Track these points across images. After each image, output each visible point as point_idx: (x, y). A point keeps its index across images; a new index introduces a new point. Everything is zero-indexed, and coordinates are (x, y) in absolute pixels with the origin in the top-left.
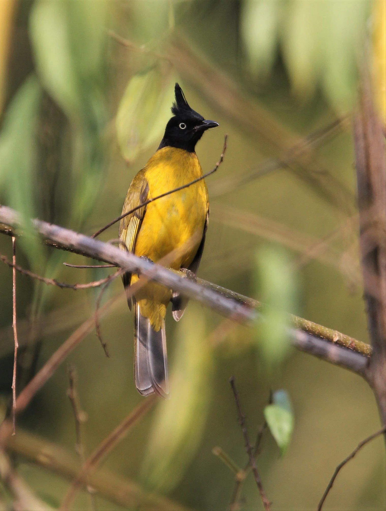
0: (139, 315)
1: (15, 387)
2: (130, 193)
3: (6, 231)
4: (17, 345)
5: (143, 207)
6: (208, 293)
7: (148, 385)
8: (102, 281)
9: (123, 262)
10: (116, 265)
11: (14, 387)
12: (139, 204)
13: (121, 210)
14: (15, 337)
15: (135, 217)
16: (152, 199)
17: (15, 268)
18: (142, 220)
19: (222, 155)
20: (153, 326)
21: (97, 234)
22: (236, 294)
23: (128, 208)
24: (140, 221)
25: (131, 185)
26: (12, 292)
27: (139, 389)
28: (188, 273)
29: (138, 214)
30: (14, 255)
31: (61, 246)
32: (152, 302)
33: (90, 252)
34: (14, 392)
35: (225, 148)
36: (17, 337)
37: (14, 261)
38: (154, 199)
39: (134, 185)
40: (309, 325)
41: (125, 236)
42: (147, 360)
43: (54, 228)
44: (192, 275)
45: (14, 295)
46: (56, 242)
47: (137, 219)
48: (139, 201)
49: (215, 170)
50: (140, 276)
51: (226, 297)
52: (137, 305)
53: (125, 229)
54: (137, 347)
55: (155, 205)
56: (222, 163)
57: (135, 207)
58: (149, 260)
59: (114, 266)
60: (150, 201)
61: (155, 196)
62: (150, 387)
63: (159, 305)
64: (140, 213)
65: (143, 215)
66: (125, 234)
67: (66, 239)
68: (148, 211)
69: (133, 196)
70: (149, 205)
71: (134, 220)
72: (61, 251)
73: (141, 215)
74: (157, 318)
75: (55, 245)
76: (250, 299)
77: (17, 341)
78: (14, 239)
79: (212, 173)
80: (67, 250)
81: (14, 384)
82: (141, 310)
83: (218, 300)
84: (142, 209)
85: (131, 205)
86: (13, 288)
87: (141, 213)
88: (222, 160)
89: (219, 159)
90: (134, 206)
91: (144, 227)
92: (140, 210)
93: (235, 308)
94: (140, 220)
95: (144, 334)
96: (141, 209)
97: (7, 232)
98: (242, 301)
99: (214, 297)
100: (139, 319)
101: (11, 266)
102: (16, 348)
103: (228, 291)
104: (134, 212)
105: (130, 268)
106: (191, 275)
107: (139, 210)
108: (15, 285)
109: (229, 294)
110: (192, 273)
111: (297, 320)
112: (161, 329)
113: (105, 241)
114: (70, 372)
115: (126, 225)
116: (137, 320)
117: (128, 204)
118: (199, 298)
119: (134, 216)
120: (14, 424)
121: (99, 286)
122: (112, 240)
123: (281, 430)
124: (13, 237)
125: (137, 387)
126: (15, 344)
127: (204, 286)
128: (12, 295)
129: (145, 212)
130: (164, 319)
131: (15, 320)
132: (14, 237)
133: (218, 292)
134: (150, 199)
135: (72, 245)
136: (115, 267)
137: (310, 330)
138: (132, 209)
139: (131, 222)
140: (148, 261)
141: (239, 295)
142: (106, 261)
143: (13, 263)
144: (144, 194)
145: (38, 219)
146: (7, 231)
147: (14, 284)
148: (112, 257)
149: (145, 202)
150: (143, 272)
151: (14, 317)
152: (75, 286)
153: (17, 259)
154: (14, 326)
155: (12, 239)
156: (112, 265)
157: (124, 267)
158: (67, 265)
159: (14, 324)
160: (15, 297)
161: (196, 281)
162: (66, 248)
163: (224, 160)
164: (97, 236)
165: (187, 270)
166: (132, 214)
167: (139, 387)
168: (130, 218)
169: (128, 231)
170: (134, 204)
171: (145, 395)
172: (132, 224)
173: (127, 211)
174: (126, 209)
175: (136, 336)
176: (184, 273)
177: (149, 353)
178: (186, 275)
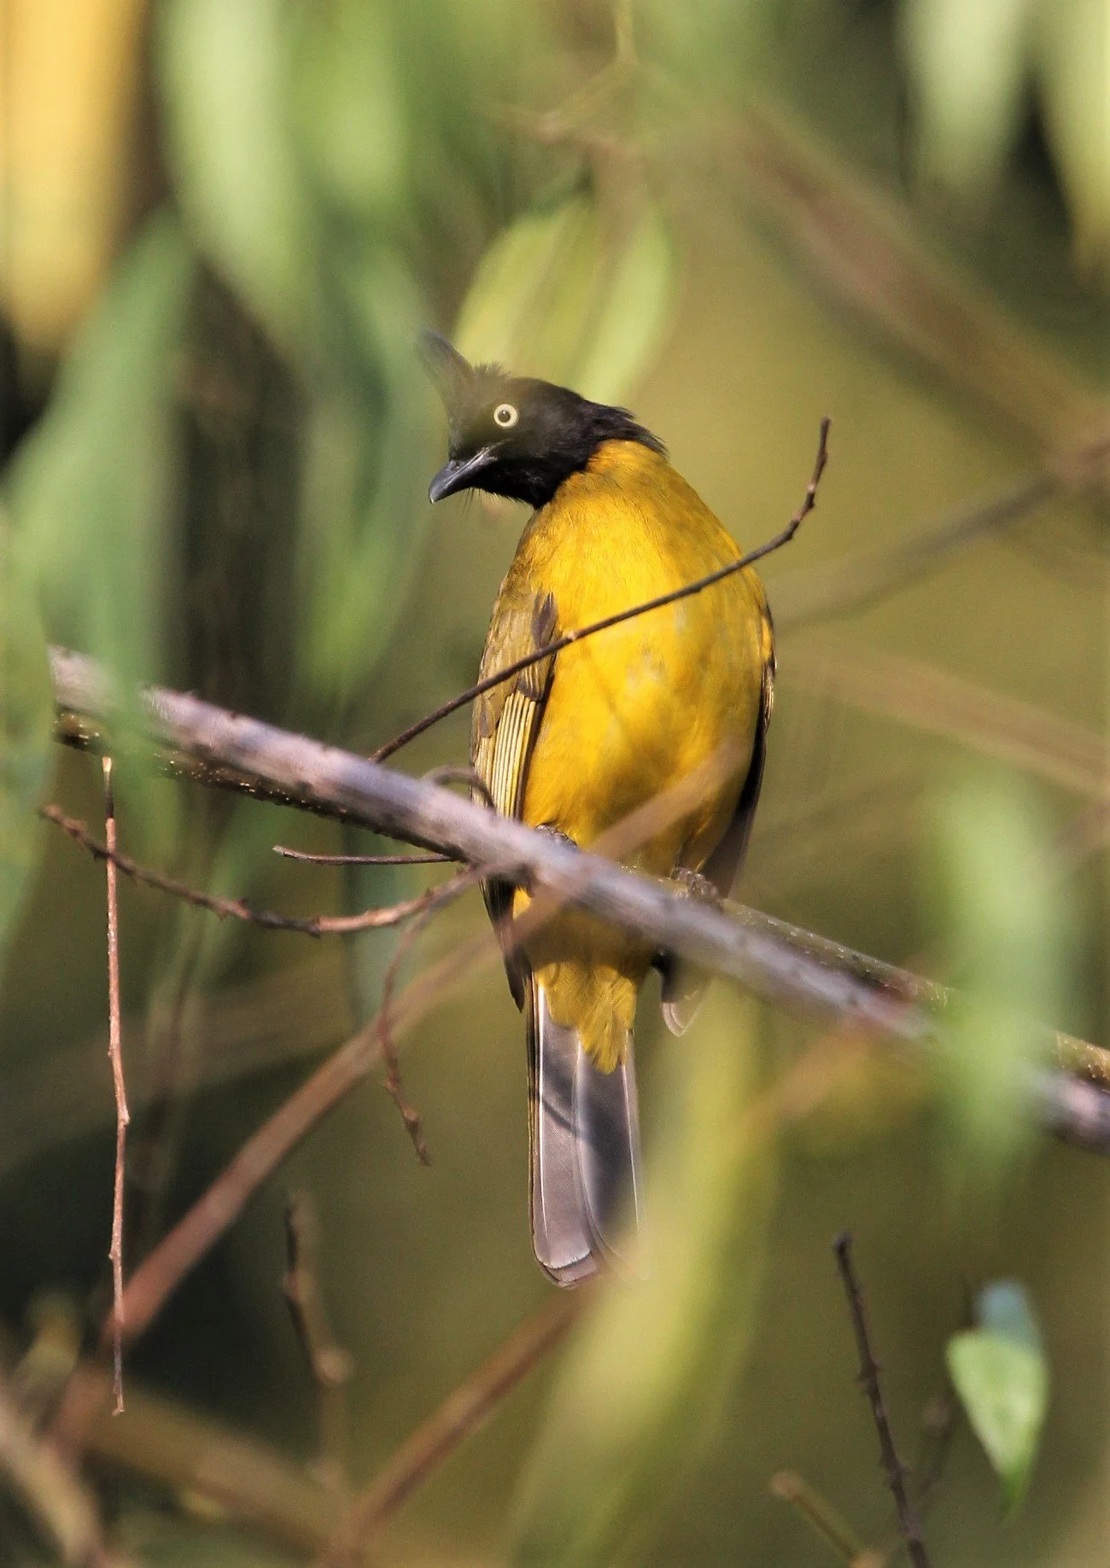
0: (545, 1019)
1: (119, 1255)
2: (502, 614)
3: (81, 736)
4: (124, 1116)
5: (545, 661)
6: (762, 952)
7: (580, 1249)
8: (406, 907)
9: (474, 844)
10: (453, 854)
11: (115, 1255)
12: (529, 651)
14: (119, 1088)
15: (518, 693)
16: (575, 633)
17: (113, 862)
18: (542, 701)
19: (811, 488)
20: (593, 1057)
21: (390, 751)
22: (855, 958)
23: (494, 665)
24: (536, 705)
25: (504, 591)
26: (107, 942)
27: (546, 1265)
28: (694, 883)
29: (529, 682)
30: (112, 817)
31: (266, 791)
32: (586, 975)
33: (367, 809)
34: (118, 1271)
35: (822, 462)
36: (123, 1088)
37: (111, 839)
38: (583, 634)
40: (1100, 1061)
41: (489, 761)
42: (575, 1169)
43: (245, 728)
44: (709, 889)
45: (113, 949)
46: (249, 774)
47: (528, 700)
48: (532, 639)
49: (789, 537)
50: (536, 890)
51: (823, 965)
52: (537, 986)
53: (490, 737)
54: (538, 1123)
56: (812, 514)
57: (518, 660)
58: (564, 838)
59: (445, 857)
60: (569, 641)
62: (583, 1255)
63: (609, 984)
64: (534, 680)
65: (546, 686)
66: (490, 755)
67: (286, 766)
68: (561, 676)
69: (511, 624)
70: (564, 655)
71: (518, 705)
72: (269, 806)
73: (540, 688)
74: (607, 1028)
75: (247, 785)
76: (903, 973)
77: (124, 1102)
78: (108, 765)
79: (779, 545)
80: (288, 803)
81: (118, 1244)
82: (549, 1003)
83: (794, 974)
84: (539, 669)
85: (503, 654)
86: (110, 926)
87: (537, 680)
88: (810, 503)
89: (803, 500)
90: (513, 657)
91: (549, 729)
92: (533, 670)
93: (853, 1002)
94: (537, 702)
96: (537, 665)
97: (86, 740)
98: (875, 981)
99: (783, 962)
100: (545, 1031)
101: (101, 855)
102: (121, 1126)
103: (828, 944)
104: (513, 679)
105: (503, 864)
106: (705, 890)
107: (531, 668)
108: (115, 918)
109: (833, 954)
110: (706, 882)
111: (1060, 1045)
112: (619, 1063)
113: (416, 772)
114: (288, 1214)
115: (490, 720)
116: (536, 1035)
117: (495, 653)
118: (733, 967)
119: (515, 692)
120: (117, 1377)
121: (395, 924)
122: (441, 771)
123: (1003, 1416)
124: (104, 760)
125: (541, 1260)
126: (120, 1111)
127: (748, 928)
128: (107, 950)
129: (550, 680)
130: (630, 1031)
131: (118, 1033)
132: (108, 756)
133: (794, 947)
134: (569, 633)
135: (305, 786)
136: (447, 860)
137: (1105, 1079)
138: (510, 664)
139: (507, 711)
140: (558, 841)
141: (866, 959)
142: (419, 842)
143: (106, 846)
145: (193, 695)
146: (87, 737)
147: (110, 914)
148: (440, 827)
150: (545, 876)
151: (114, 1023)
152: (317, 925)
153: (119, 832)
154: (112, 1055)
155: (104, 763)
156: (440, 856)
157: (481, 861)
158: (286, 855)
159: (114, 1047)
160: (116, 958)
161: (720, 910)
162: (285, 796)
163: (816, 501)
164: (390, 758)
165: (689, 875)
166: (508, 682)
167: (548, 1258)
168: (503, 699)
169: (500, 741)
170: (513, 649)
171: (566, 1285)
172: (511, 718)
173: (491, 675)
174: (488, 668)
175: (534, 1094)
176: (679, 882)
177: (581, 1150)
178: (686, 891)
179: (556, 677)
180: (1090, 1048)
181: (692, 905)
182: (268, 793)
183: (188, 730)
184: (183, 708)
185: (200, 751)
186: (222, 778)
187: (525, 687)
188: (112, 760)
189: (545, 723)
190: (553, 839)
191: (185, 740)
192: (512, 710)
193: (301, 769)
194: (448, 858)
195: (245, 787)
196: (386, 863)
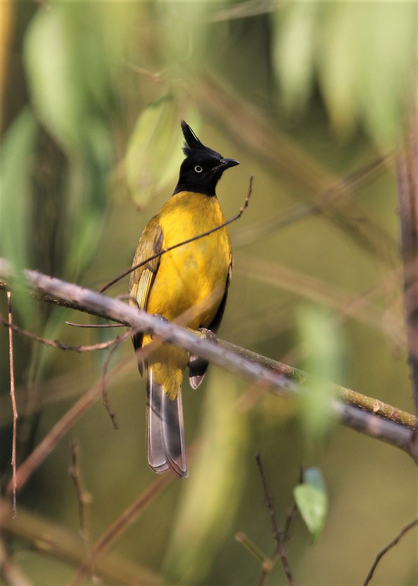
0: (152, 382)
1: (15, 463)
2: (142, 242)
4: (16, 415)
5: (157, 258)
6: (237, 360)
7: (163, 461)
8: (110, 342)
9: (133, 321)
10: (126, 324)
11: (13, 463)
12: (152, 255)
13: (131, 262)
14: (14, 406)
15: (147, 269)
17: (11, 327)
18: (155, 273)
19: (247, 199)
20: (168, 394)
21: (104, 289)
22: (262, 358)
23: (139, 260)
25: (144, 234)
26: (9, 355)
27: (152, 466)
28: (208, 333)
29: (151, 265)
30: (10, 312)
32: (167, 367)
33: (96, 309)
34: (14, 469)
35: (250, 191)
36: (15, 406)
37: (10, 320)
38: (170, 249)
39: (146, 233)
40: (345, 392)
41: (136, 292)
42: (161, 433)
43: (55, 282)
44: (213, 336)
45: (11, 358)
46: (57, 298)
47: (150, 272)
48: (153, 252)
49: (239, 216)
51: (251, 361)
53: (137, 284)
54: (150, 417)
55: (170, 257)
56: (247, 208)
57: (148, 258)
58: (164, 318)
59: (124, 325)
60: (165, 252)
61: (170, 245)
62: (164, 463)
63: (174, 370)
65: (157, 268)
66: (136, 289)
67: (69, 294)
68: (162, 264)
69: (146, 246)
70: (164, 256)
71: (147, 273)
72: (64, 308)
73: (154, 268)
74: (173, 385)
75: (56, 301)
76: (279, 364)
77: (15, 411)
78: (9, 295)
79: (236, 219)
80: (70, 307)
81: (14, 459)
82: (154, 376)
83: (242, 365)
84: (155, 261)
85: (143, 255)
86: (10, 350)
87: (154, 266)
88: (246, 205)
89: (244, 204)
90: (146, 257)
91: (157, 281)
92: (153, 262)
93: (262, 374)
94: (154, 273)
95: (158, 403)
96: (154, 260)
98: (270, 366)
100: (152, 386)
101: (7, 326)
102: (15, 419)
103: (254, 354)
104: (146, 264)
105: (142, 328)
106: (211, 336)
108: (12, 347)
109: (255, 357)
110: (212, 333)
112: (177, 397)
113: (114, 296)
114: (73, 447)
115: (137, 278)
116: (149, 387)
117: (140, 255)
118: (221, 362)
119: (146, 269)
120: (14, 505)
121: (107, 348)
122: (122, 296)
123: (312, 513)
125: (150, 464)
126: (14, 413)
127: (226, 348)
128: (9, 358)
129: (159, 264)
130: (180, 386)
131: (13, 387)
132: (9, 291)
133: (242, 355)
134: (165, 249)
135: (76, 301)
137: (348, 398)
138: (145, 260)
139: (143, 275)
140: (162, 319)
141: (266, 358)
142: (114, 320)
143: (8, 322)
144: (158, 244)
145: (37, 271)
146: (2, 285)
147: (10, 346)
148: (121, 315)
149: (159, 252)
150: (157, 332)
151: (12, 383)
152: (80, 348)
153: (13, 317)
154: (12, 394)
155: (8, 294)
156: (121, 325)
157: (135, 327)
158: (69, 325)
159: (12, 391)
160: (12, 361)
161: (216, 342)
162: (69, 305)
163: (249, 204)
164: (105, 291)
165: (206, 330)
166: (144, 266)
167: (152, 463)
168: (142, 271)
169: (140, 285)
170: (146, 255)
171: (158, 473)
172: (144, 278)
173: (138, 263)
174: (137, 260)
175: (148, 405)
176: (203, 333)
177: (164, 425)
178: (205, 336)
179: (161, 264)
180: (343, 388)
181: (207, 341)
182: (63, 304)
183: (36, 282)
184: (34, 275)
185: (40, 290)
186: (48, 298)
187: (150, 267)
188: (10, 293)
189: (156, 279)
190: (160, 319)
191: (34, 286)
192: (145, 275)
193: (74, 296)
194: (125, 325)
195: (55, 302)
196: (103, 327)
